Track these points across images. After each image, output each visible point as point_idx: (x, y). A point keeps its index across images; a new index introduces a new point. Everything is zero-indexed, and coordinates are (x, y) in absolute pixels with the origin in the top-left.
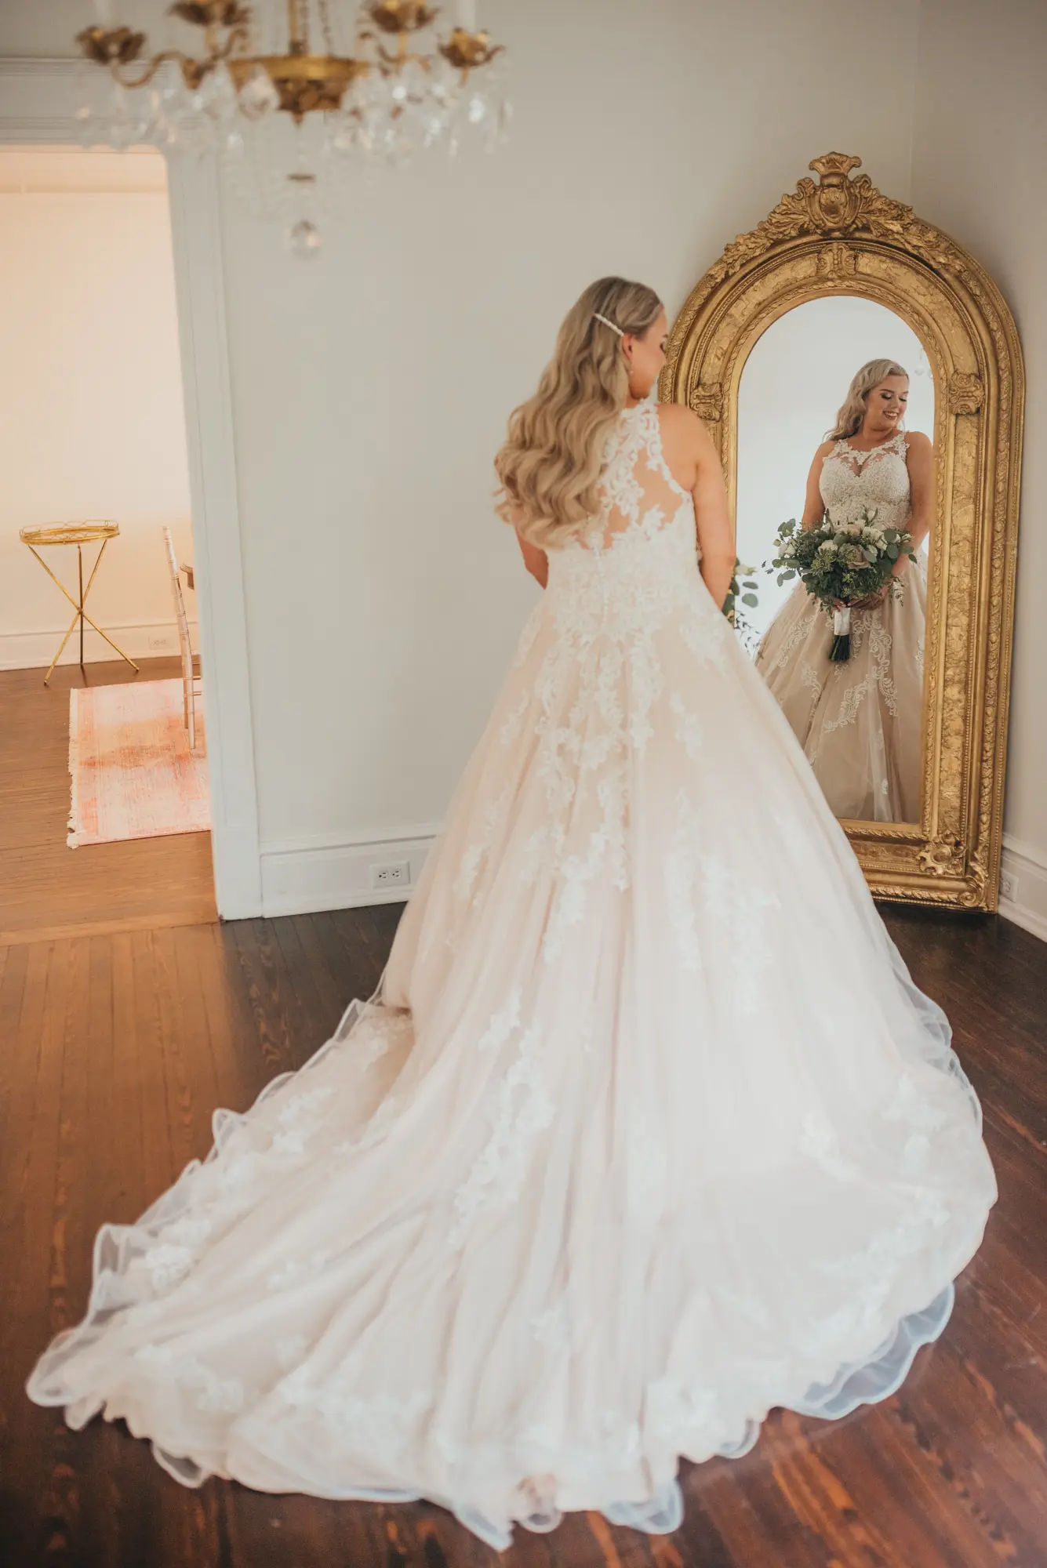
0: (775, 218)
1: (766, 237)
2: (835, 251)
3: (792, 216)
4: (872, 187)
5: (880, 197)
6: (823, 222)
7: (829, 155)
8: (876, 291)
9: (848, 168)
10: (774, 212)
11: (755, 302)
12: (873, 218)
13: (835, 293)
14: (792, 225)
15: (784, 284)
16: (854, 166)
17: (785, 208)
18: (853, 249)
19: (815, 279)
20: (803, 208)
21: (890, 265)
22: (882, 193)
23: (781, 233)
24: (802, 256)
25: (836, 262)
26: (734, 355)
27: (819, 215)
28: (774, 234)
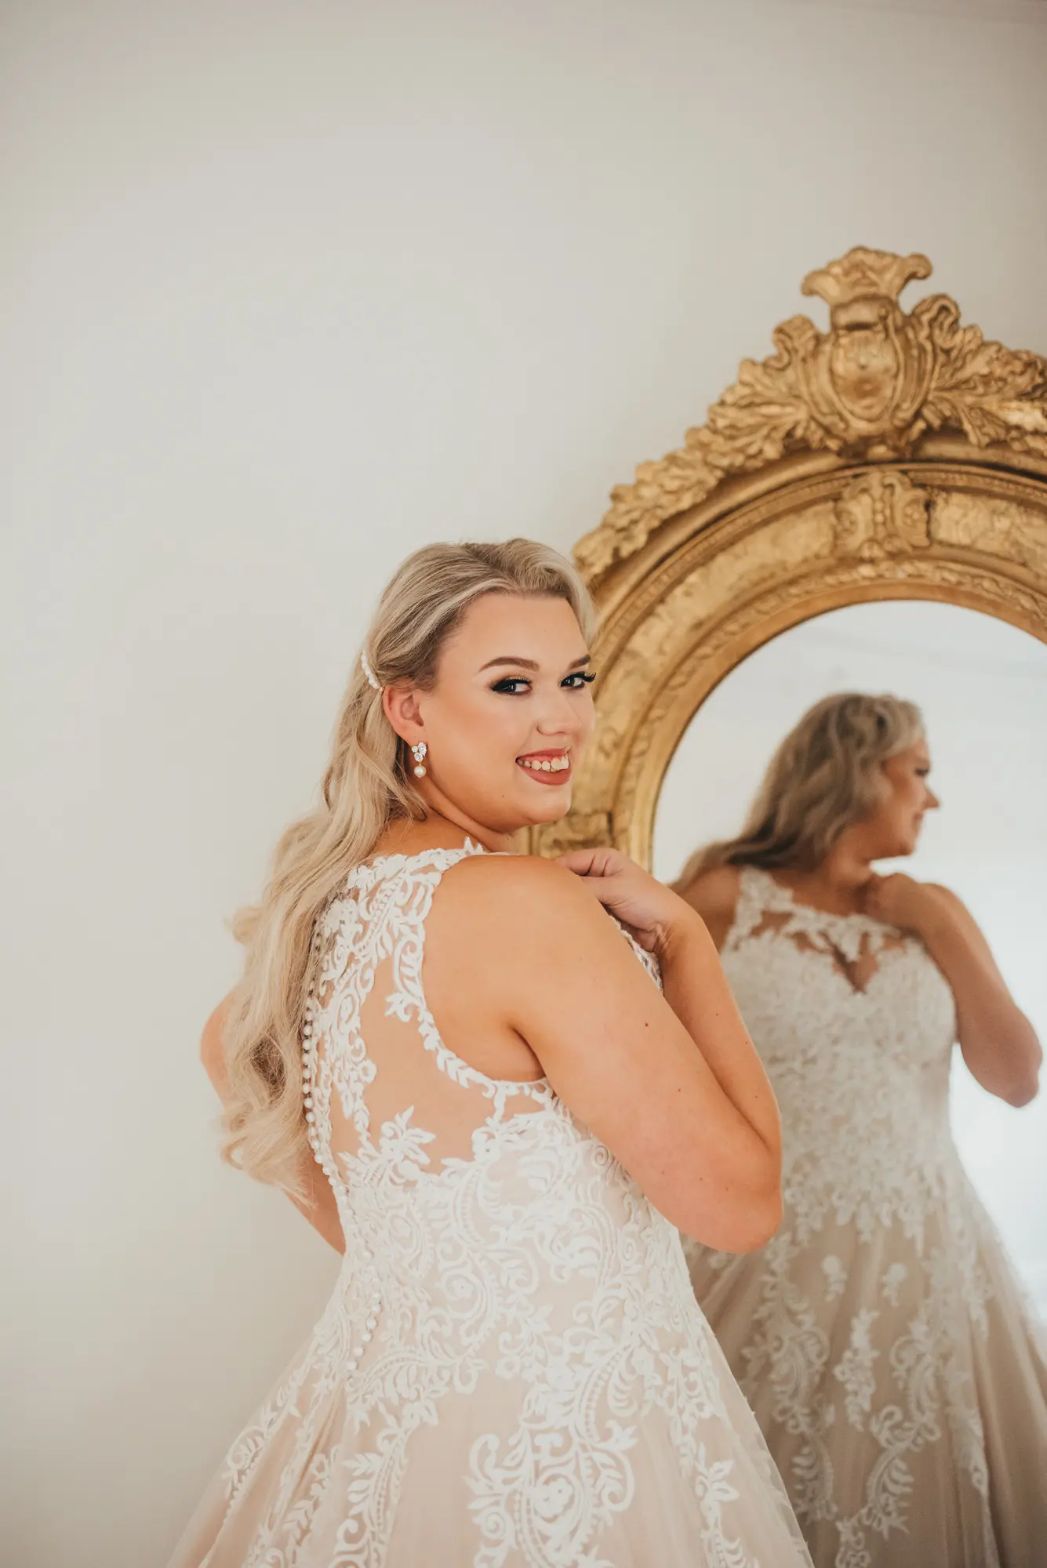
0: (723, 416)
1: (706, 463)
2: (877, 491)
3: (765, 410)
4: (963, 323)
5: (984, 345)
6: (842, 418)
7: (847, 256)
8: (986, 584)
9: (898, 281)
10: (722, 403)
11: (688, 620)
12: (969, 399)
13: (881, 593)
14: (764, 431)
15: (755, 577)
16: (913, 276)
17: (746, 391)
18: (923, 486)
19: (832, 561)
20: (790, 388)
21: (1018, 521)
22: (987, 338)
23: (741, 450)
24: (797, 510)
25: (880, 518)
26: (640, 746)
27: (830, 403)
28: (724, 455)
